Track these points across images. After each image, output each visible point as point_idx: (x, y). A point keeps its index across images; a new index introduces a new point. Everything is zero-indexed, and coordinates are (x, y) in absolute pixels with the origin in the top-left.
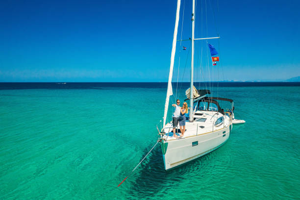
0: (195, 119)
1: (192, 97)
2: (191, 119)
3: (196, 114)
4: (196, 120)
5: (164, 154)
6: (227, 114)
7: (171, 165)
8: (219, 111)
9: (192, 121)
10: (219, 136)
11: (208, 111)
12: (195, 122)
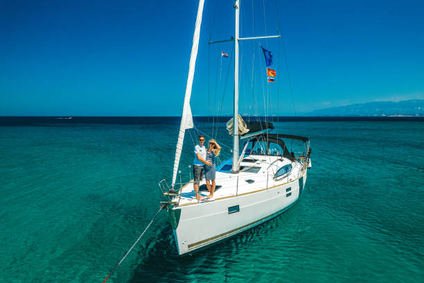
0: (242, 168)
1: (236, 132)
2: (235, 168)
3: (245, 160)
4: (244, 169)
5: (175, 229)
6: (299, 161)
7: (189, 246)
8: (284, 156)
9: (237, 172)
10: (279, 196)
11: (267, 154)
12: (241, 174)
